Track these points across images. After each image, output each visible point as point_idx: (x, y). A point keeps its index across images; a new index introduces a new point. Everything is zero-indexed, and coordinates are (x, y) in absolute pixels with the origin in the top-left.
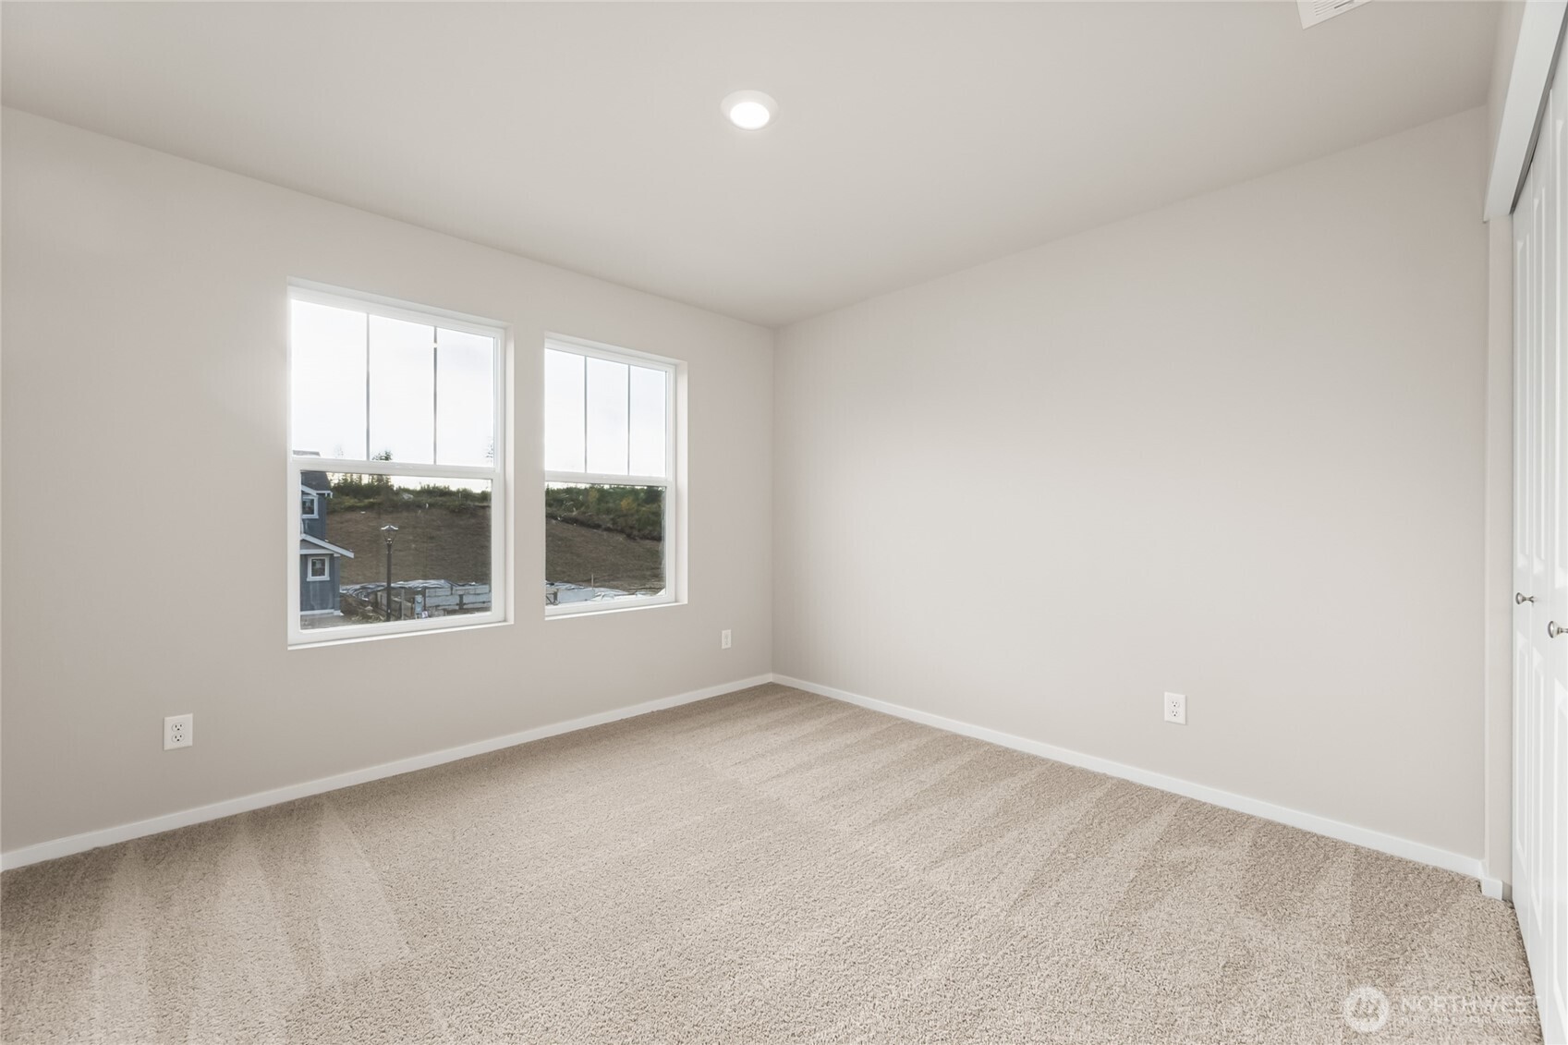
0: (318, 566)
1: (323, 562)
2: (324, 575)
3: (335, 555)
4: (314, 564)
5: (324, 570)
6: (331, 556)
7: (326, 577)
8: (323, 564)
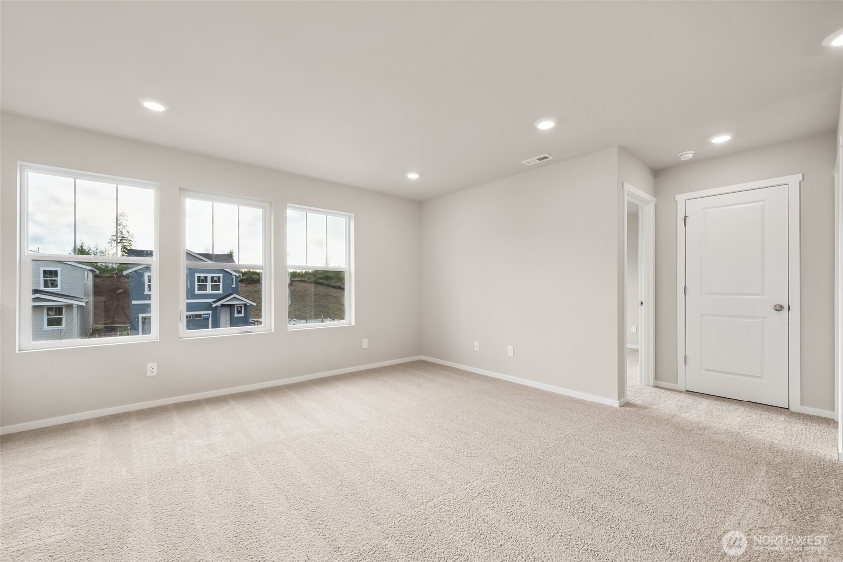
0: (240, 309)
1: (241, 307)
2: (242, 313)
3: (248, 304)
4: (238, 308)
5: (242, 311)
6: (245, 305)
7: (243, 315)
8: (241, 308)
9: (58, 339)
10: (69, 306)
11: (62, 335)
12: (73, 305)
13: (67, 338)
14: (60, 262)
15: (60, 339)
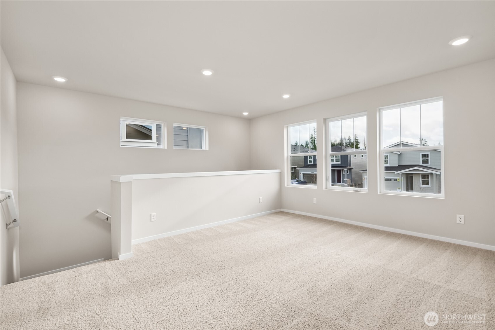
9: (419, 192)
10: (432, 174)
11: (421, 190)
12: (434, 174)
13: (424, 192)
14: (434, 150)
15: (420, 192)
